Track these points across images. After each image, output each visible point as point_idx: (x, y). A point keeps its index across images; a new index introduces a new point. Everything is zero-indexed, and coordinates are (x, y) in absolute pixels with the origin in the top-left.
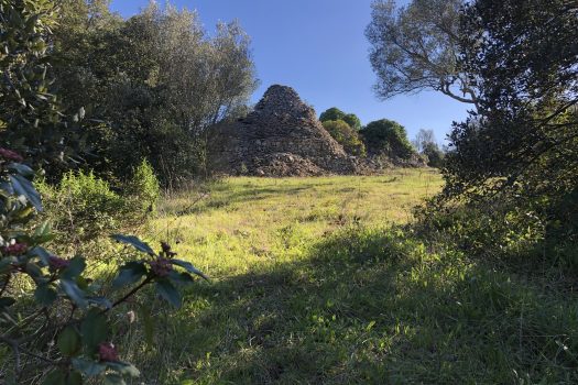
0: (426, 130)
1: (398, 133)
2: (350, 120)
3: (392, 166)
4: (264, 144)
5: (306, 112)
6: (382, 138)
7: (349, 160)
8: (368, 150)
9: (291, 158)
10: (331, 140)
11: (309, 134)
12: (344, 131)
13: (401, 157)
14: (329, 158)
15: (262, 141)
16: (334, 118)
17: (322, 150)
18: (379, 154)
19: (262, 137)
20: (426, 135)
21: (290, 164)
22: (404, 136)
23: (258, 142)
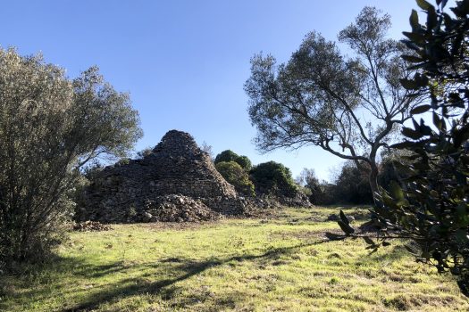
0: (309, 169)
1: (284, 174)
2: (243, 161)
3: (278, 204)
4: (158, 185)
5: (200, 155)
6: (270, 178)
7: (238, 201)
8: (257, 189)
9: (182, 200)
10: (223, 181)
11: (201, 177)
12: (237, 171)
13: (286, 195)
14: (220, 198)
15: (156, 183)
16: (228, 160)
17: (213, 191)
18: (267, 193)
19: (156, 178)
20: (309, 173)
21: (180, 206)
22: (289, 177)
23: (152, 183)
